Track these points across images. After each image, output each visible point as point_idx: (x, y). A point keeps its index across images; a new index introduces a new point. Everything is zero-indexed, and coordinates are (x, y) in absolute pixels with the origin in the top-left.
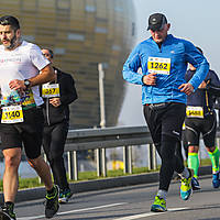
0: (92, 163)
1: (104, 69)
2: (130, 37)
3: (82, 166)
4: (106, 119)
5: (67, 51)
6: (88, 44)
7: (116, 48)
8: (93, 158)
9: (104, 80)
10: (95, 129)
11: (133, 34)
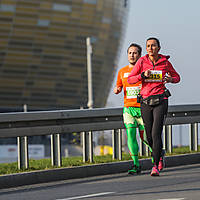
0: (77, 148)
1: (92, 44)
2: (121, 8)
3: (66, 151)
4: (94, 99)
5: (52, 23)
6: (75, 15)
7: (106, 21)
8: (79, 142)
9: (92, 55)
10: (82, 109)
11: (125, 5)
